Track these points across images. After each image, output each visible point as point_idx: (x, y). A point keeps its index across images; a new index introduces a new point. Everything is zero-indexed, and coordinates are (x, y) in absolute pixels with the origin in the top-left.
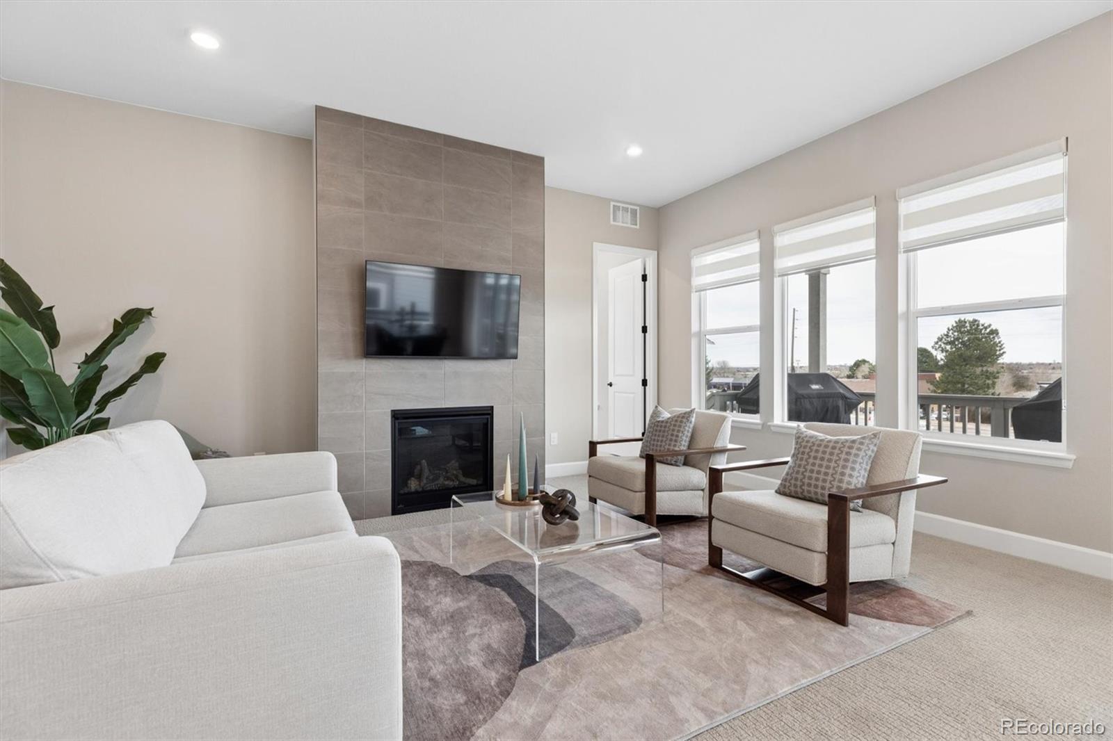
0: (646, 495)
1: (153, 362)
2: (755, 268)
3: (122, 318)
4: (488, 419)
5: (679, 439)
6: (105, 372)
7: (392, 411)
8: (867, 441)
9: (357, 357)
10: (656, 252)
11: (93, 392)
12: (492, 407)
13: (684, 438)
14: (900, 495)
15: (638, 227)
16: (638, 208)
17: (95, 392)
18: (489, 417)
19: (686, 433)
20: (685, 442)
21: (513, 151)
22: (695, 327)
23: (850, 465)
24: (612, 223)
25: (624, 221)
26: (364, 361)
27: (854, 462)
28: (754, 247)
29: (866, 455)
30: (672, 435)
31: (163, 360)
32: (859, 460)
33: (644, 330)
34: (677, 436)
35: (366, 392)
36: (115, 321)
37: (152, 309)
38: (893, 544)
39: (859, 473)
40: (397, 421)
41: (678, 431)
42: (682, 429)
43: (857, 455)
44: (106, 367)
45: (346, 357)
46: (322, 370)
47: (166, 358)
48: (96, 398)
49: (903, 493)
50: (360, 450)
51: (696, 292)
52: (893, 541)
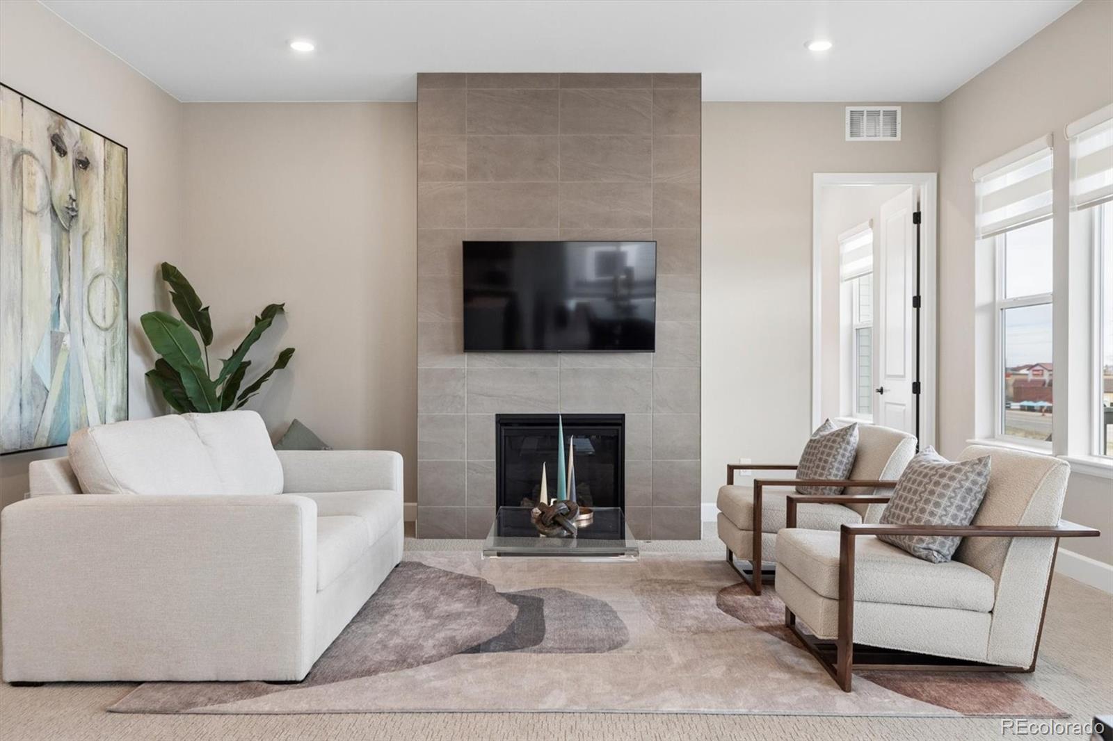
0: (754, 535)
1: (284, 358)
2: (1046, 198)
3: (262, 315)
4: (618, 430)
5: (828, 466)
6: (248, 367)
7: (497, 415)
8: (967, 468)
9: (458, 352)
10: (934, 175)
11: (238, 388)
12: (624, 415)
13: (836, 465)
14: (1010, 543)
15: (898, 138)
16: (898, 109)
17: (239, 387)
18: (619, 428)
19: (839, 458)
20: (838, 469)
21: (654, 74)
22: (982, 295)
23: (934, 498)
24: (848, 138)
25: (874, 134)
26: (466, 356)
27: (941, 495)
28: (1045, 161)
29: (962, 487)
30: (820, 460)
31: (291, 356)
32: (949, 493)
33: (917, 302)
34: (826, 461)
35: (467, 393)
36: (256, 317)
37: (283, 305)
38: (991, 612)
39: (945, 510)
40: (503, 428)
41: (829, 455)
42: (834, 452)
43: (946, 486)
44: (249, 363)
45: (447, 351)
46: (422, 367)
47: (294, 354)
48: (239, 393)
49: (1014, 540)
50: (461, 458)
51: (983, 237)
52: (990, 610)
